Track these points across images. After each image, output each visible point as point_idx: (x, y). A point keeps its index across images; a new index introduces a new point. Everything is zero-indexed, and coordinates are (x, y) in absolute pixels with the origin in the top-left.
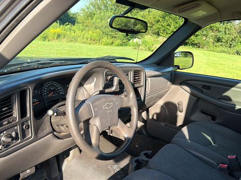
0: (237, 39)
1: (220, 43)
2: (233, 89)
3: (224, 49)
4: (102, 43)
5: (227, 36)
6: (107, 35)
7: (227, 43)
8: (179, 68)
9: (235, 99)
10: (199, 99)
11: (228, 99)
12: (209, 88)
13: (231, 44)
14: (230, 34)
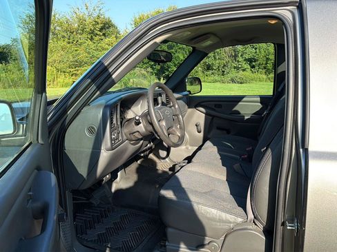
0: (229, 64)
1: (210, 72)
2: (240, 103)
3: (216, 77)
4: (57, 84)
5: (217, 62)
6: (64, 72)
7: (219, 70)
8: (190, 93)
9: (242, 112)
10: (213, 117)
11: (238, 112)
12: (220, 106)
13: (223, 72)
14: (221, 59)
